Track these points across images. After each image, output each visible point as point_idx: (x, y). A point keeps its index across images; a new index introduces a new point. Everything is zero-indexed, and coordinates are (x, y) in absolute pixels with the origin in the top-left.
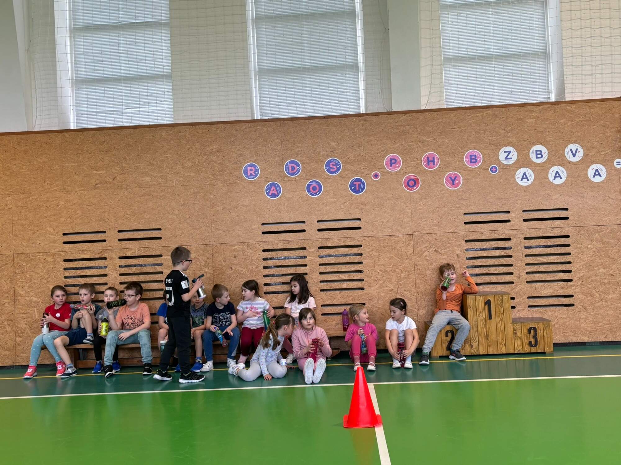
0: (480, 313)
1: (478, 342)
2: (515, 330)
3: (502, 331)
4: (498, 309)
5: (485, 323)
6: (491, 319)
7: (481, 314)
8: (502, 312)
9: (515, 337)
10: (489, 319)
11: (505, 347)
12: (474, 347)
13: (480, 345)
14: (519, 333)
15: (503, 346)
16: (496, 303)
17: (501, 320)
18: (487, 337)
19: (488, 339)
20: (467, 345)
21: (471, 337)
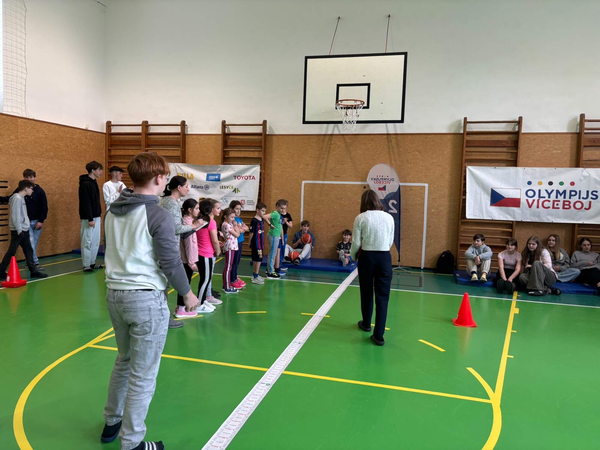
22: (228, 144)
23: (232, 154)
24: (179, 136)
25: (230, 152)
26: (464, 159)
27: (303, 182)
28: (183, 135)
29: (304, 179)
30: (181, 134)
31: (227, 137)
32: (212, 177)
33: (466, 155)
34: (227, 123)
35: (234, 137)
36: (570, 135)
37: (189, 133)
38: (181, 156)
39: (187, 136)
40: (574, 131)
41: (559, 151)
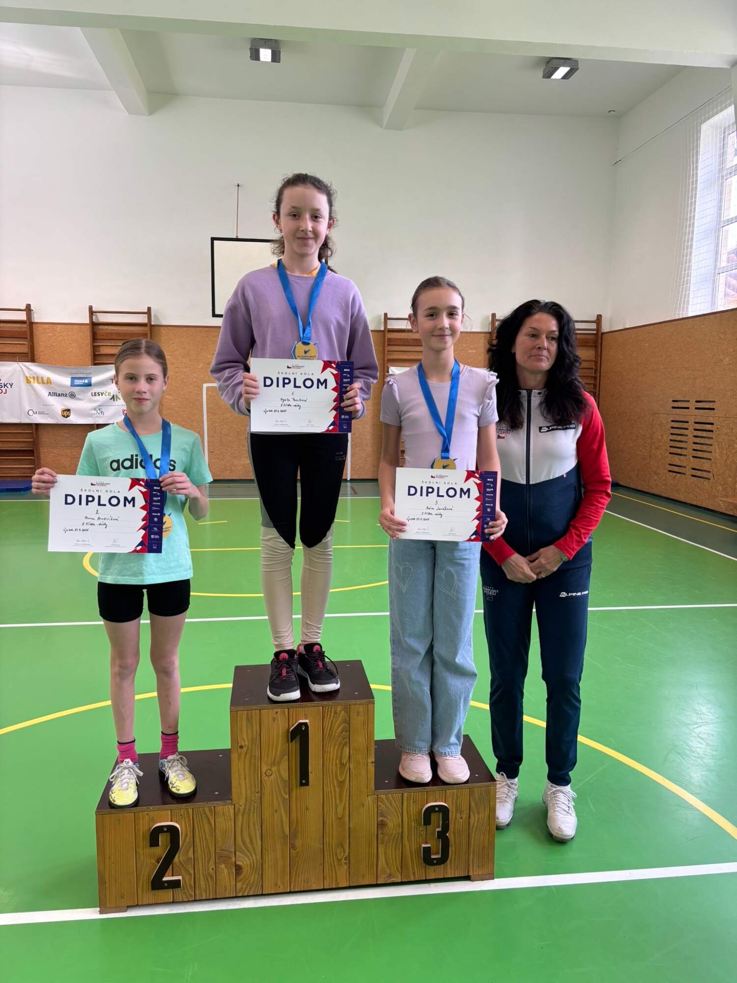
0: (273, 764)
1: (259, 857)
2: (382, 816)
3: (340, 819)
4: (333, 751)
5: (287, 797)
6: (307, 784)
7: (274, 769)
8: (344, 761)
9: (380, 836)
10: (302, 784)
11: (346, 867)
12: (246, 871)
13: (266, 866)
14: (392, 823)
15: (340, 865)
16: (327, 732)
17: (341, 784)
18: (292, 838)
19: (293, 846)
20: (223, 866)
21: (239, 840)
22: (98, 337)
23: (104, 350)
24: (25, 326)
25: (101, 348)
26: (386, 359)
27: (205, 386)
28: (30, 323)
29: (206, 382)
30: (28, 323)
31: (96, 327)
32: (77, 382)
33: (388, 355)
34: (94, 309)
35: (106, 327)
36: (483, 335)
37: (36, 321)
38: (30, 353)
39: (34, 326)
40: (486, 330)
41: (474, 351)
